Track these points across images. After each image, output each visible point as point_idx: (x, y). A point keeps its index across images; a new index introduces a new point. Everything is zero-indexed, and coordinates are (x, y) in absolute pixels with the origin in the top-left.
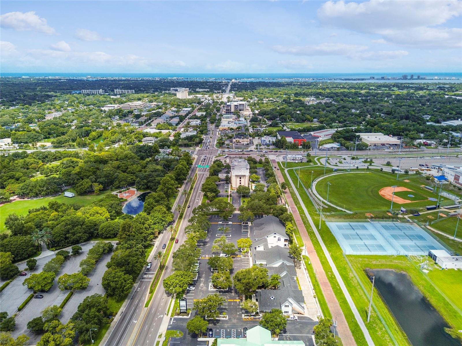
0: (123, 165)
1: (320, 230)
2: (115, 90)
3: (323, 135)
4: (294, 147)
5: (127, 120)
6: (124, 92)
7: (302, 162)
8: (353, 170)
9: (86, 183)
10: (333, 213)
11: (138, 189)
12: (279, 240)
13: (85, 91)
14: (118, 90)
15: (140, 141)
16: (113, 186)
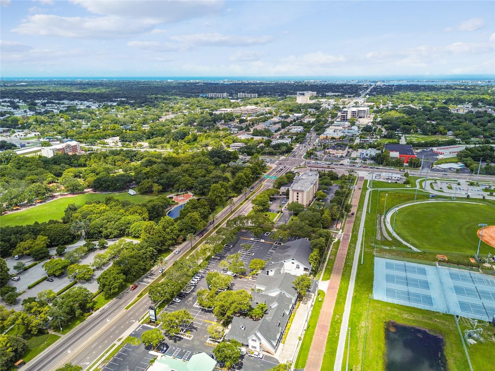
4: (398, 164)
5: (229, 124)
7: (396, 183)
9: (147, 183)
11: (195, 194)
15: (229, 146)
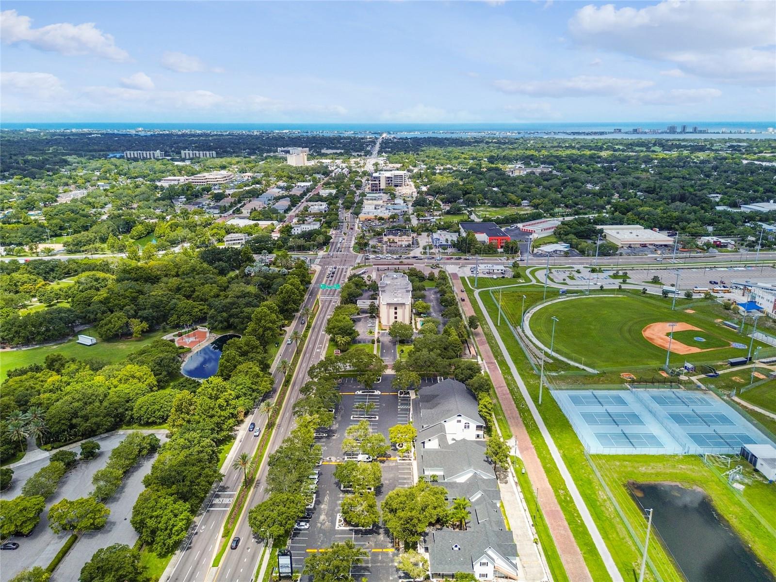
0: (187, 285)
1: (540, 405)
2: (182, 151)
3: (540, 229)
4: (489, 250)
5: (200, 203)
6: (198, 155)
7: (503, 277)
8: (595, 291)
9: (117, 319)
10: (563, 372)
11: (213, 329)
12: (467, 426)
13: (130, 154)
14: (187, 152)
15: (220, 241)
16: (167, 324)
